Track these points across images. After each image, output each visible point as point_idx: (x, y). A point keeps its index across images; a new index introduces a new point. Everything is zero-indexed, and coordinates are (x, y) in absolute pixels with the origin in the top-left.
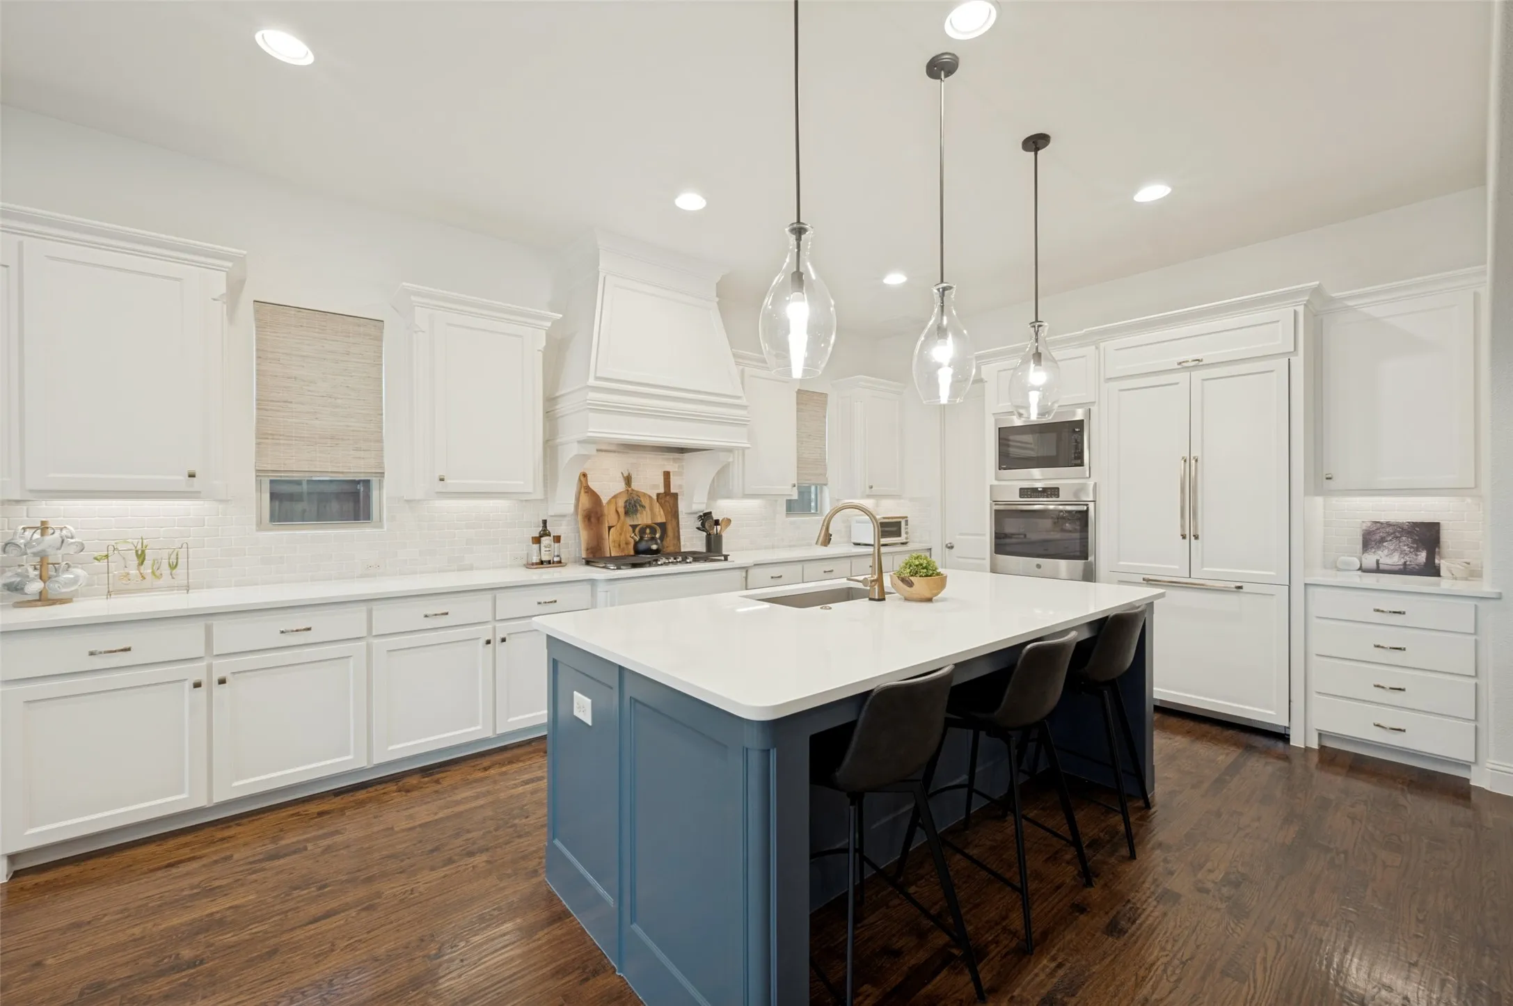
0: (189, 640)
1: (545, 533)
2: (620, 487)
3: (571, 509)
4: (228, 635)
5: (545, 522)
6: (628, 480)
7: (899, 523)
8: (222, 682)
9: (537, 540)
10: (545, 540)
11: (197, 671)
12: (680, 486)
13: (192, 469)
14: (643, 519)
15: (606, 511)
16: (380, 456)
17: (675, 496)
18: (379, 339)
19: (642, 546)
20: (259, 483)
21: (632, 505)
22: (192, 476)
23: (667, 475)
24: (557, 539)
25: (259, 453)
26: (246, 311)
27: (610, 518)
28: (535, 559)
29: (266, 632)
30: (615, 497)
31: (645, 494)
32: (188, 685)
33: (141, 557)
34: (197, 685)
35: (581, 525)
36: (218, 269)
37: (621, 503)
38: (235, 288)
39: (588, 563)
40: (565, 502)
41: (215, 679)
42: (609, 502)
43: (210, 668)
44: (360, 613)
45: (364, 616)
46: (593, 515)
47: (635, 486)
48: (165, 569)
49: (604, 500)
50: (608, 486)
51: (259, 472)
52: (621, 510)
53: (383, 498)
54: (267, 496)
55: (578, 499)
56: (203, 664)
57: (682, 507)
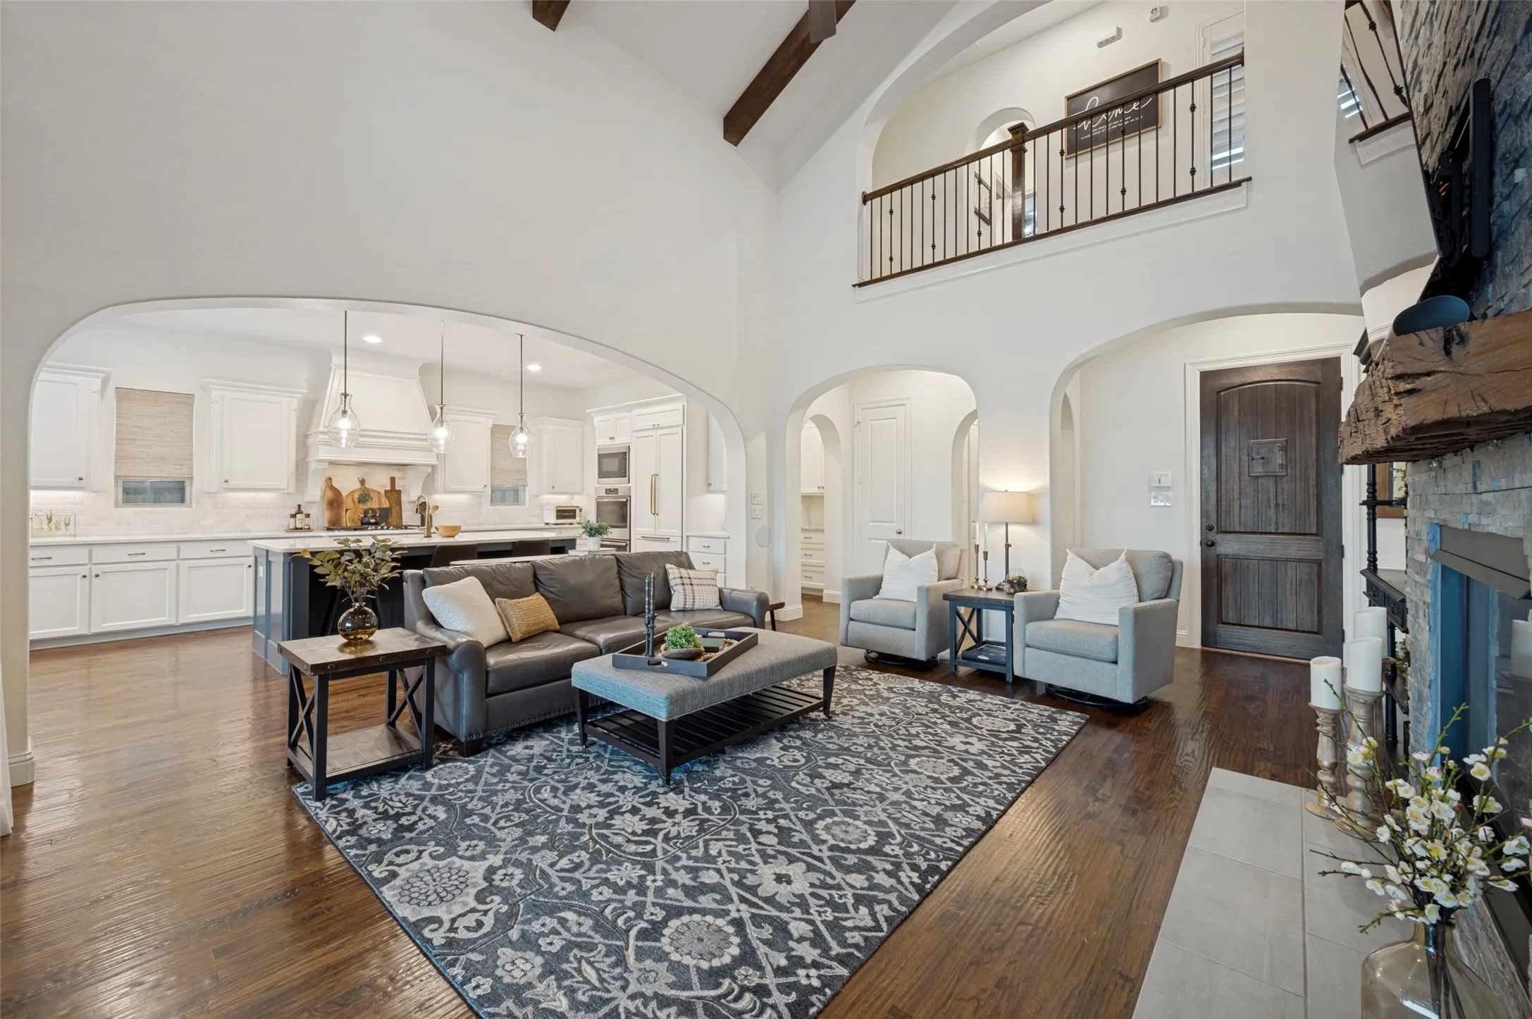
0: (82, 555)
1: (300, 512)
2: (358, 486)
3: (318, 498)
4: (99, 554)
5: (299, 506)
6: (363, 482)
7: (575, 511)
8: (97, 576)
9: (293, 516)
10: (299, 516)
11: (85, 570)
12: (404, 486)
13: (81, 476)
14: (374, 504)
15: (345, 500)
16: (191, 467)
17: (399, 492)
18: (192, 405)
19: (366, 520)
20: (116, 483)
21: (364, 497)
22: (81, 479)
23: (393, 480)
24: (308, 516)
25: (117, 468)
26: (111, 393)
27: (348, 503)
28: (292, 526)
29: (121, 554)
30: (353, 492)
31: (374, 491)
32: (79, 577)
33: (50, 520)
34: (84, 577)
35: (325, 507)
36: (98, 377)
37: (356, 496)
38: (105, 382)
39: (328, 529)
40: (315, 494)
41: (94, 574)
42: (347, 496)
43: (91, 569)
44: (173, 548)
45: (175, 549)
46: (335, 501)
47: (367, 485)
48: (63, 526)
49: (344, 494)
50: (347, 484)
51: (117, 478)
52: (356, 500)
53: (193, 491)
54: (121, 490)
55: (324, 492)
56: (88, 567)
57: (404, 498)
